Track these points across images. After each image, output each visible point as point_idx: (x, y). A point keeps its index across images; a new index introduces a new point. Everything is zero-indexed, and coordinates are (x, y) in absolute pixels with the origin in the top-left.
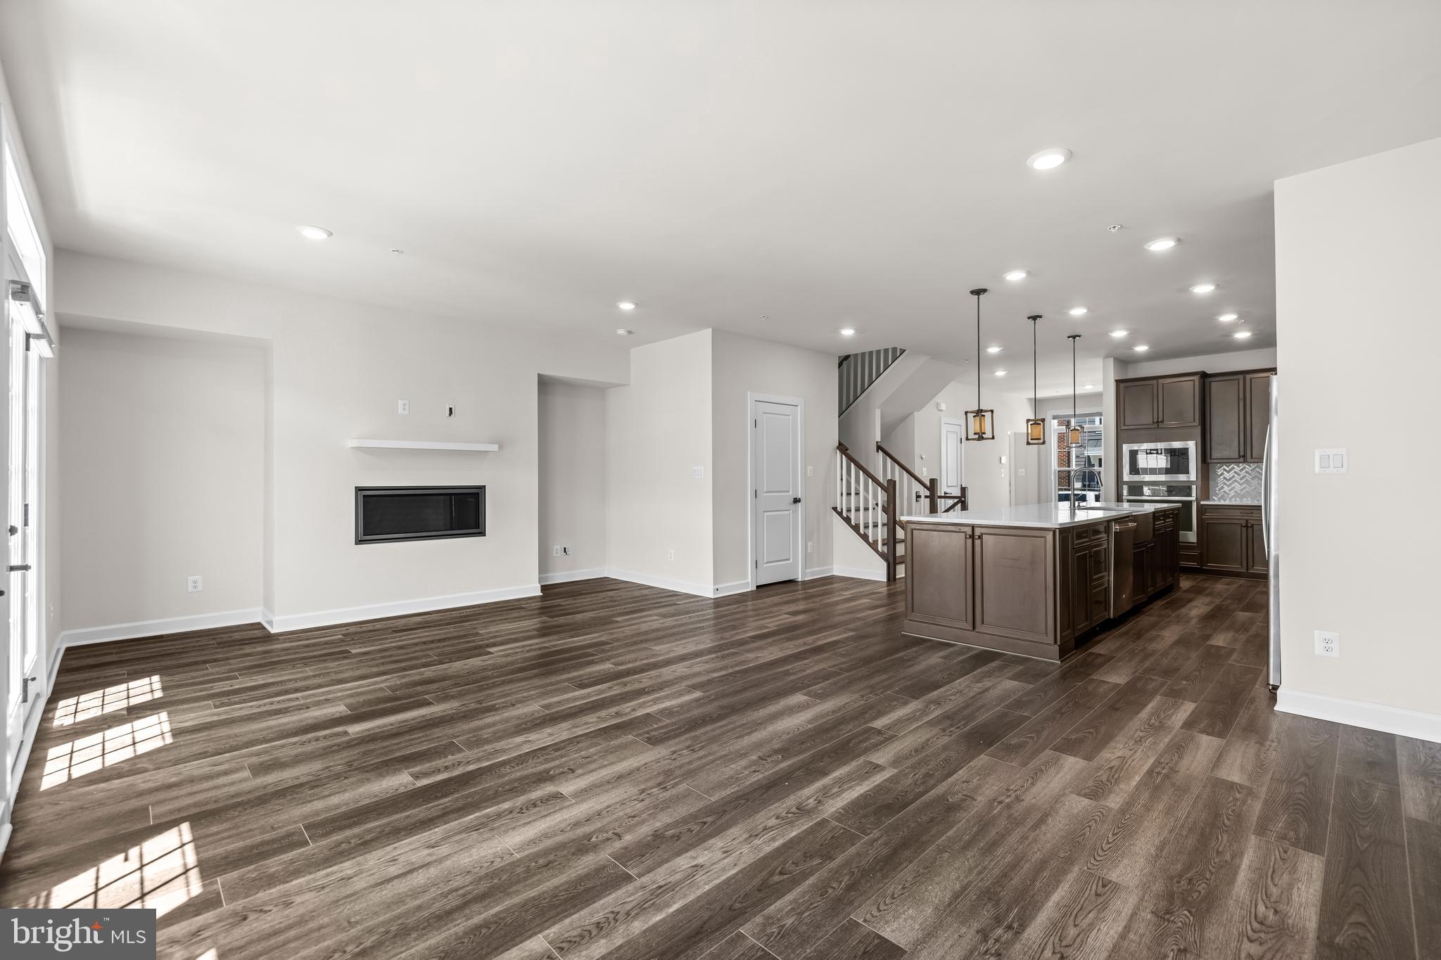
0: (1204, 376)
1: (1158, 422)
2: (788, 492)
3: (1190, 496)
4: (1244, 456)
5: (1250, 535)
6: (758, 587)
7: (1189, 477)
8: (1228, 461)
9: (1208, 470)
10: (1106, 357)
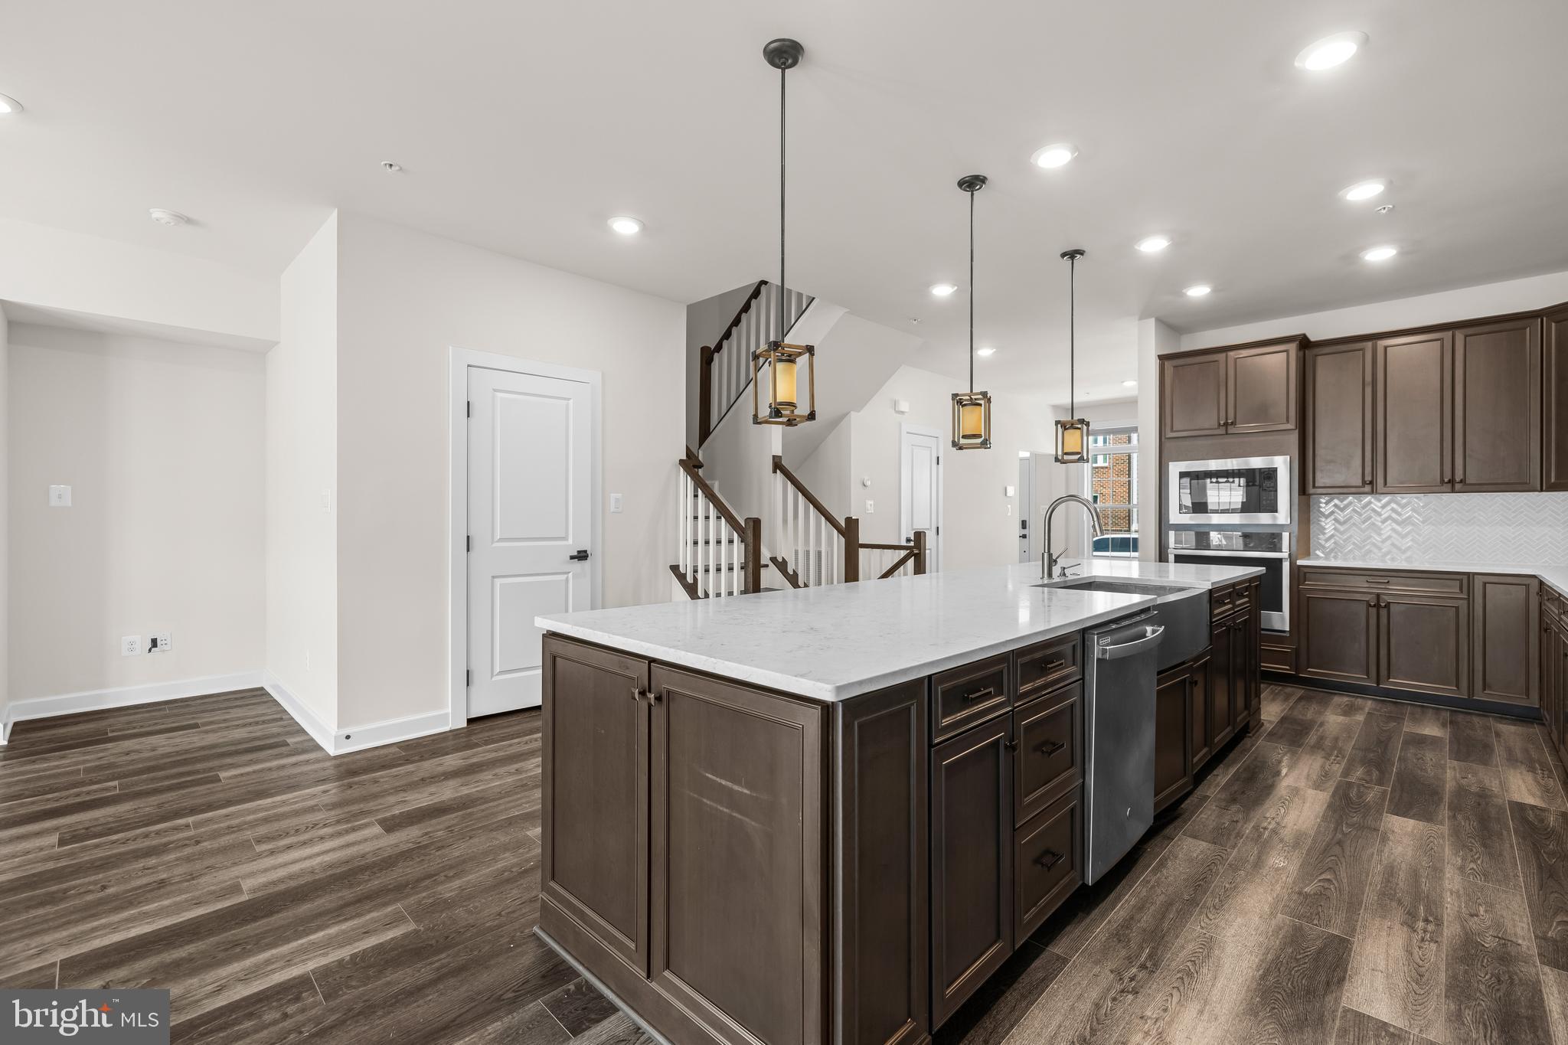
0: (1304, 343)
1: (1226, 424)
2: (565, 538)
3: (1280, 551)
4: (1371, 483)
5: (1384, 620)
6: (470, 721)
7: (1275, 518)
8: (1342, 490)
9: (1308, 506)
10: (1143, 316)
